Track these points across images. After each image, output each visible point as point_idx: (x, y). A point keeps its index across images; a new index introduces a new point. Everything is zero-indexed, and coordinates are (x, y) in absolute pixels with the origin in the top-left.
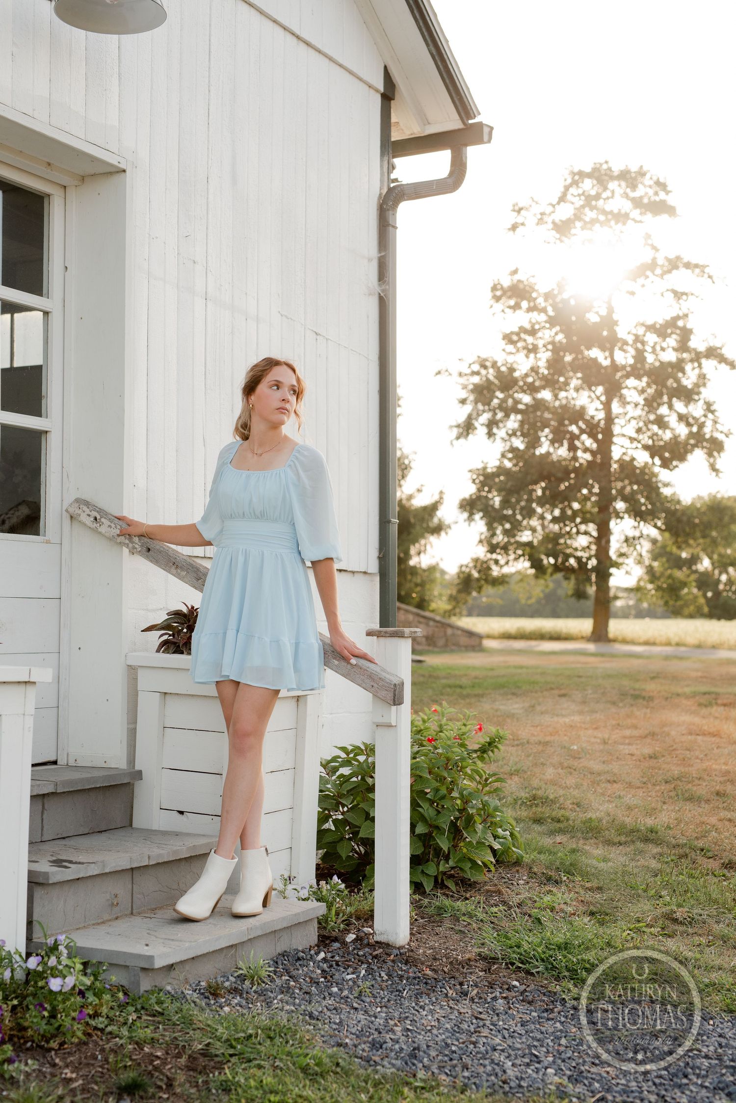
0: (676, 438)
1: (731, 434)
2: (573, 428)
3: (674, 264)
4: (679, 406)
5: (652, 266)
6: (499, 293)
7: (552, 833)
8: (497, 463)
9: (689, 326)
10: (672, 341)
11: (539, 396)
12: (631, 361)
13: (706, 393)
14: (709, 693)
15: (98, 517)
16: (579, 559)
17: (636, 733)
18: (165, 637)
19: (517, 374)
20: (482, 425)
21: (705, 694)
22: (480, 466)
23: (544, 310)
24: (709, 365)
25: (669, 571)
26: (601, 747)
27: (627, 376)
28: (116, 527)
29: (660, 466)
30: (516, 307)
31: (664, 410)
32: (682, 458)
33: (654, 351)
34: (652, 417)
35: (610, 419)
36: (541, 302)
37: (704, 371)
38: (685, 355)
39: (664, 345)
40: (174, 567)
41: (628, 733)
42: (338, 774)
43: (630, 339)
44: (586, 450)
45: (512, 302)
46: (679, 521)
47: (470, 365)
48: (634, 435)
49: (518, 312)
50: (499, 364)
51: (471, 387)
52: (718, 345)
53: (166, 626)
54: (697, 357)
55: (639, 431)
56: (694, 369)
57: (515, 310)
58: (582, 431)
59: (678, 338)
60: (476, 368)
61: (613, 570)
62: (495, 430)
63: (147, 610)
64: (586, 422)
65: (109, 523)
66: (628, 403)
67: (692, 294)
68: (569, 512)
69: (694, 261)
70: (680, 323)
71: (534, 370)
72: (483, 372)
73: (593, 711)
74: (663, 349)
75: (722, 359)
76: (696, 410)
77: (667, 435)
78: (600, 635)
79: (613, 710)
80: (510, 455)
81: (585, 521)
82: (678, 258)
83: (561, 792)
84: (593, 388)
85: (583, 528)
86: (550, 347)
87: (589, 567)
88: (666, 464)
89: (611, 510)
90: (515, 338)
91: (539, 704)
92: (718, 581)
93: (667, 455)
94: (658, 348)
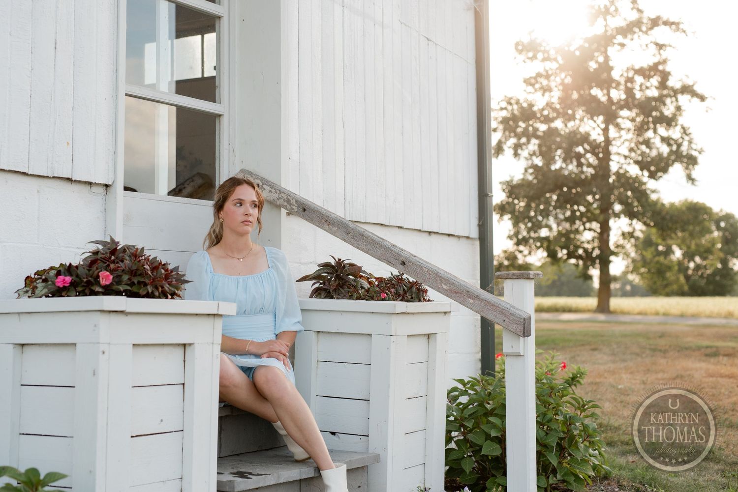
0: (660, 155)
1: (703, 151)
2: (580, 149)
3: (655, 22)
4: (662, 130)
5: (638, 23)
6: (521, 48)
7: (624, 454)
8: (521, 177)
9: (668, 69)
10: (655, 81)
11: (553, 125)
12: (623, 97)
13: (681, 120)
14: (711, 347)
15: (261, 184)
16: (585, 250)
17: (666, 376)
18: (317, 285)
19: (535, 109)
20: (509, 147)
21: (707, 347)
22: (508, 179)
23: (555, 60)
24: (683, 99)
25: (657, 259)
26: (642, 386)
27: (622, 108)
28: (276, 192)
29: (648, 177)
30: (534, 57)
31: (650, 134)
32: (665, 170)
33: (641, 90)
34: (641, 139)
35: (608, 142)
36: (552, 53)
37: (680, 104)
38: (665, 92)
39: (648, 84)
40: (326, 224)
41: (660, 376)
42: (458, 401)
43: (622, 81)
44: (589, 165)
45: (530, 54)
46: (663, 219)
47: (499, 102)
48: (627, 153)
49: (535, 61)
50: (521, 101)
51: (500, 119)
52: (691, 84)
53: (316, 277)
54: (675, 93)
55: (631, 150)
56: (672, 102)
57: (532, 61)
58: (586, 151)
59: (659, 79)
60: (504, 105)
61: (612, 258)
62: (519, 151)
63: (300, 263)
64: (590, 144)
65: (270, 189)
66: (623, 129)
67: (670, 46)
68: (578, 214)
69: (672, 20)
70: (661, 68)
71: (549, 105)
72: (510, 108)
73: (624, 361)
74: (647, 88)
75: (694, 94)
76: (675, 133)
77: (654, 153)
78: (603, 307)
79: (639, 359)
80: (531, 171)
81: (590, 220)
82: (658, 18)
83: (621, 421)
84: (595, 118)
85: (588, 225)
86: (561, 88)
87: (594, 255)
88: (652, 176)
89: (611, 212)
90: (533, 81)
91: (578, 355)
92: (688, 268)
93: (653, 168)
94: (644, 87)
